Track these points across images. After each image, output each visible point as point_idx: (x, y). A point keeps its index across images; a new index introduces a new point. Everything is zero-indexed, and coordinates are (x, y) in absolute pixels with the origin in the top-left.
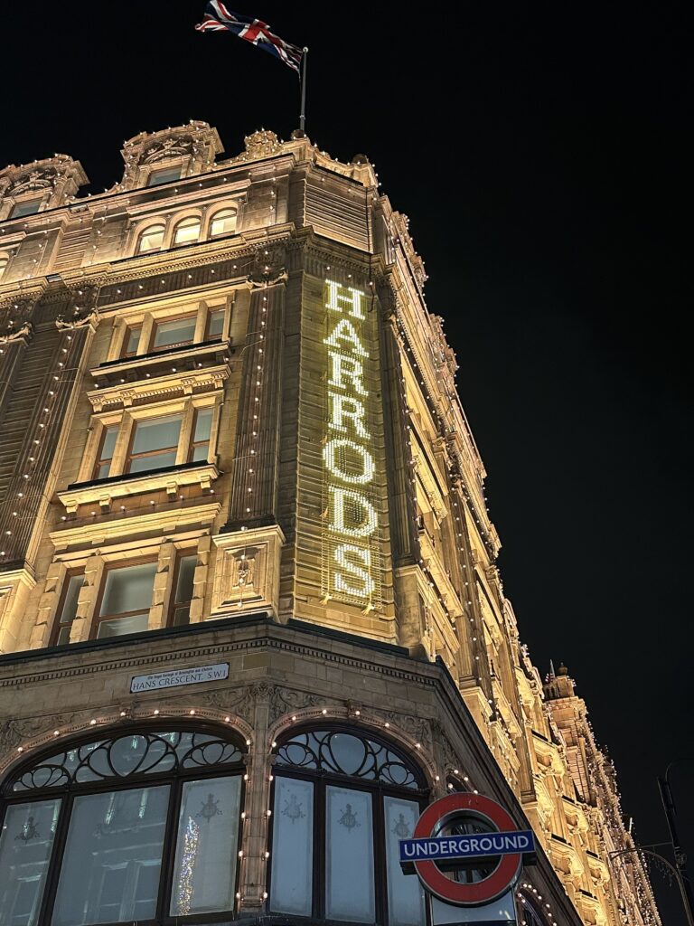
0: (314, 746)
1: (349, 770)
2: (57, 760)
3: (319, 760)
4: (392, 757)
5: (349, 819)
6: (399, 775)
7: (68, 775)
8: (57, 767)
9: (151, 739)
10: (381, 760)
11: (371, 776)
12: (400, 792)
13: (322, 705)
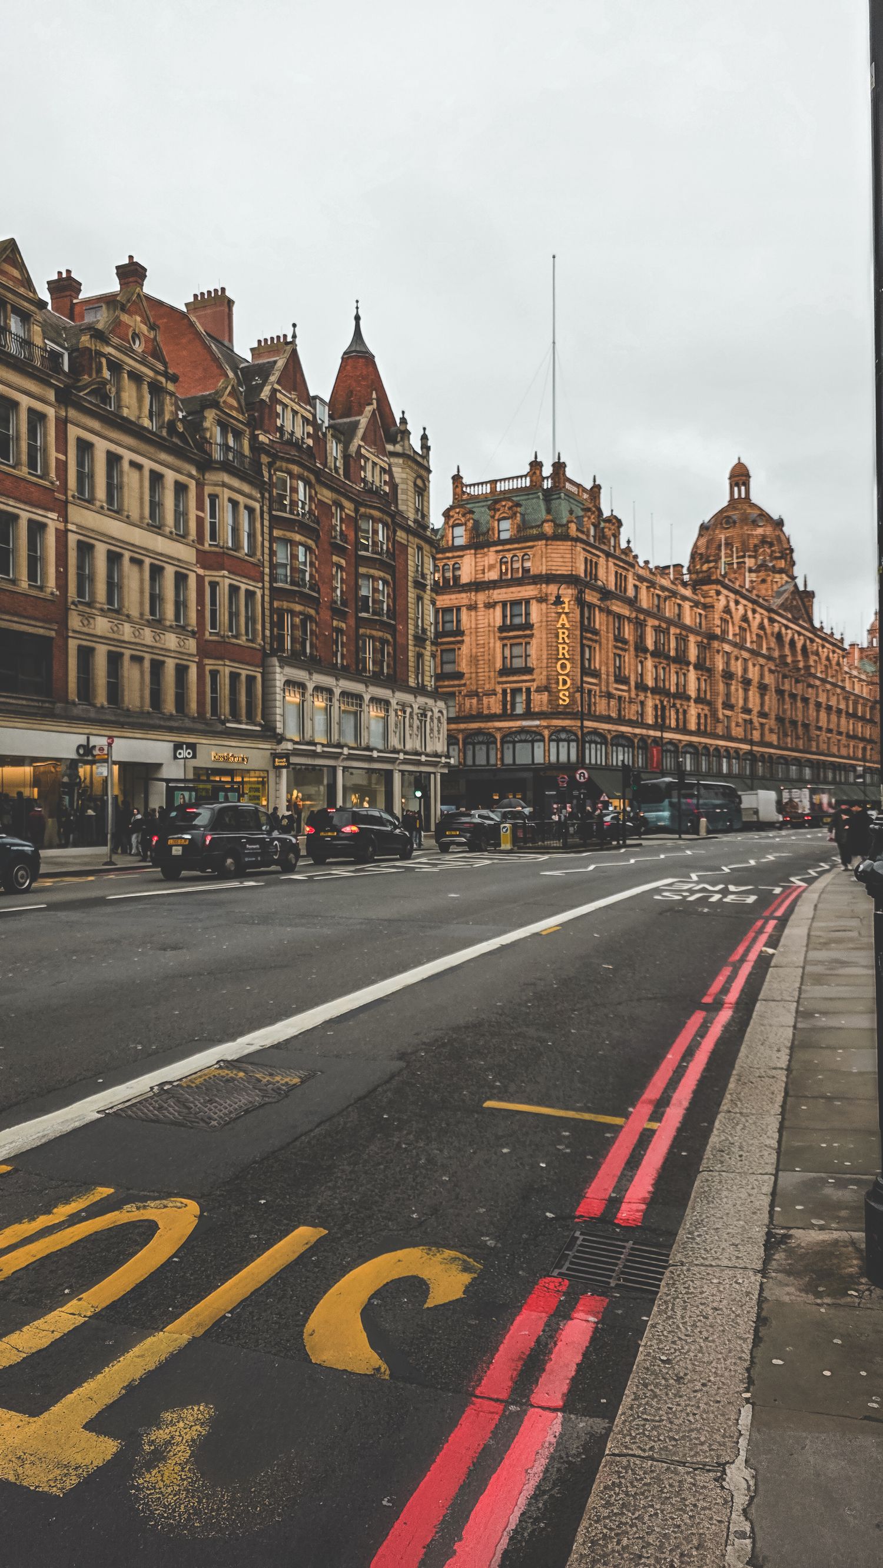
4: (572, 734)
13: (558, 728)
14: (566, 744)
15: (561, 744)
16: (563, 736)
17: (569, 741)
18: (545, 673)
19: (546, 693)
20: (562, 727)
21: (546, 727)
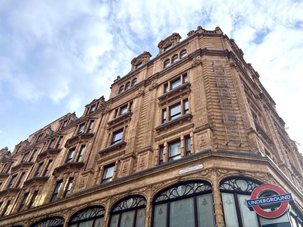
0: (231, 184)
2: (164, 193)
3: (234, 187)
4: (257, 185)
7: (168, 197)
8: (165, 195)
9: (187, 186)
10: (253, 186)
11: (251, 191)
13: (231, 172)
15: (242, 199)
16: (243, 186)
19: (209, 130)
20: (239, 171)
21: (213, 169)
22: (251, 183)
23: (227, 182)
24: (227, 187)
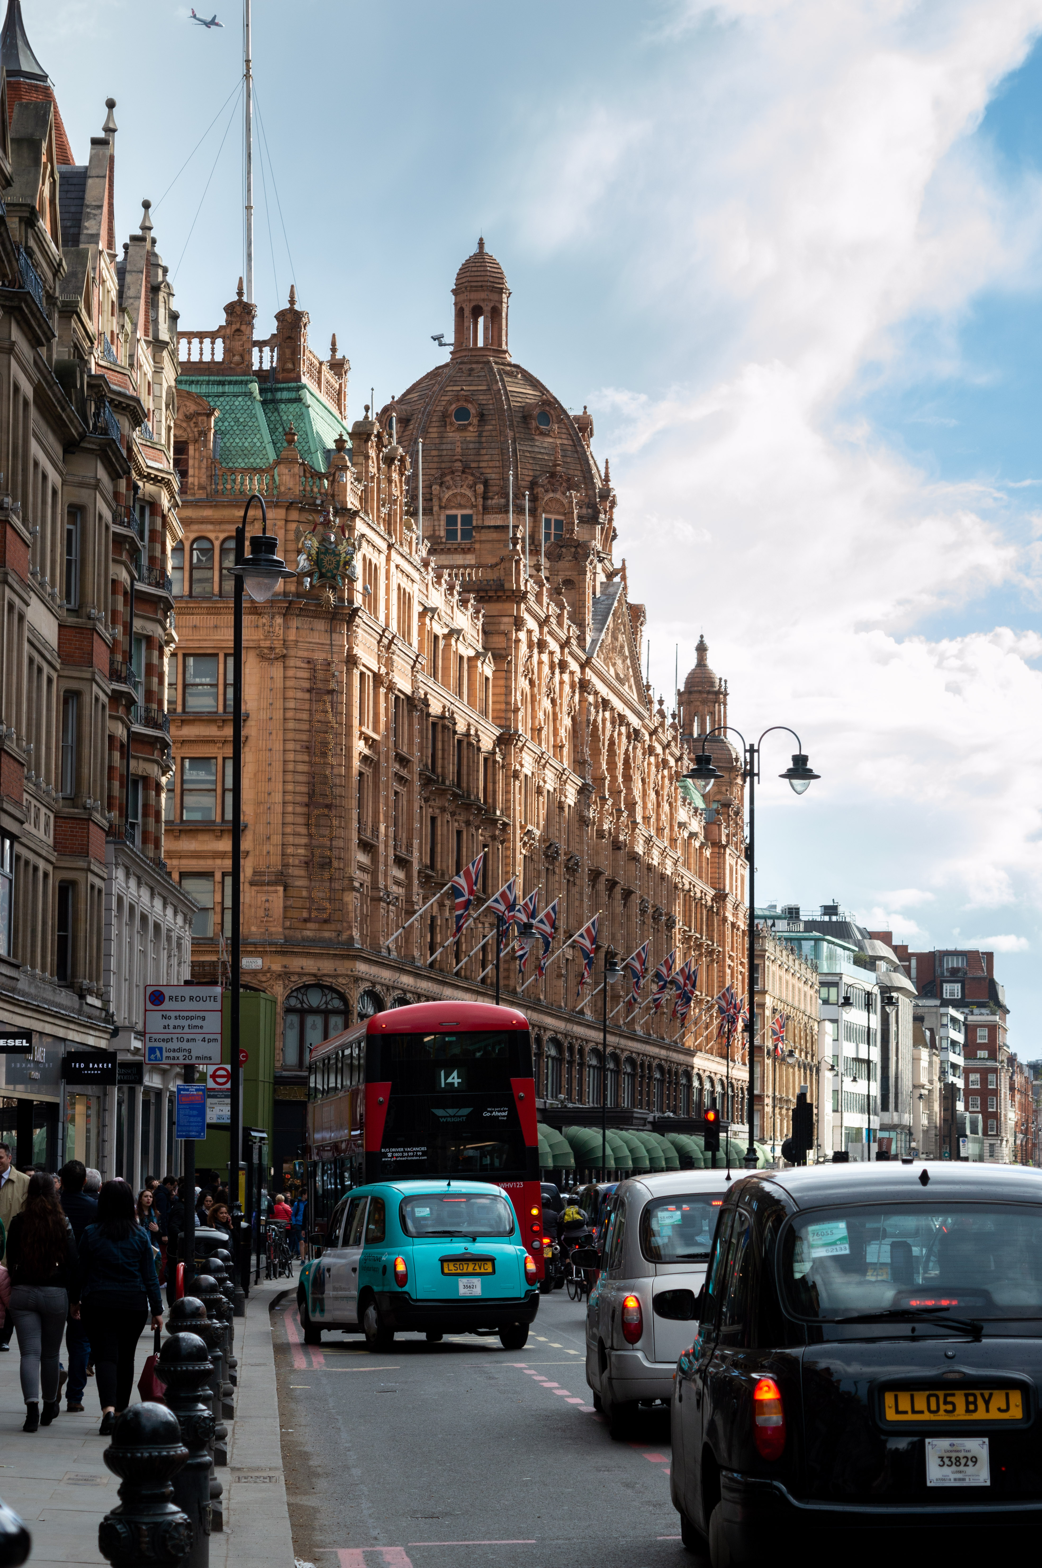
0: (300, 996)
1: (315, 1005)
3: (302, 1002)
4: (335, 995)
5: (314, 1027)
6: (337, 1003)
10: (329, 998)
11: (324, 1007)
12: (336, 1012)
13: (305, 979)
14: (318, 1020)
15: (310, 1020)
16: (315, 999)
17: (326, 1013)
18: (277, 839)
19: (281, 889)
20: (315, 975)
21: (280, 975)
22: (327, 991)
23: (295, 994)
24: (293, 1002)
